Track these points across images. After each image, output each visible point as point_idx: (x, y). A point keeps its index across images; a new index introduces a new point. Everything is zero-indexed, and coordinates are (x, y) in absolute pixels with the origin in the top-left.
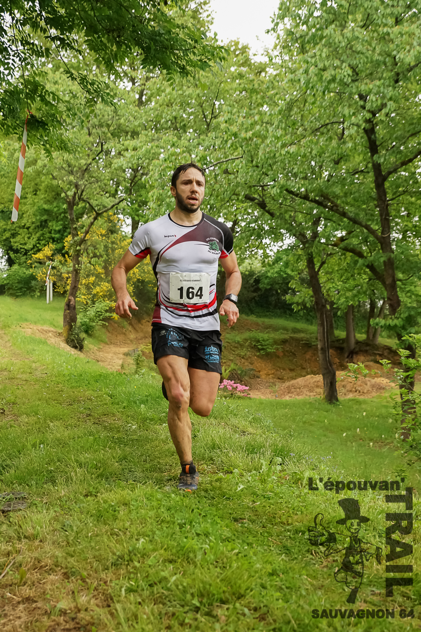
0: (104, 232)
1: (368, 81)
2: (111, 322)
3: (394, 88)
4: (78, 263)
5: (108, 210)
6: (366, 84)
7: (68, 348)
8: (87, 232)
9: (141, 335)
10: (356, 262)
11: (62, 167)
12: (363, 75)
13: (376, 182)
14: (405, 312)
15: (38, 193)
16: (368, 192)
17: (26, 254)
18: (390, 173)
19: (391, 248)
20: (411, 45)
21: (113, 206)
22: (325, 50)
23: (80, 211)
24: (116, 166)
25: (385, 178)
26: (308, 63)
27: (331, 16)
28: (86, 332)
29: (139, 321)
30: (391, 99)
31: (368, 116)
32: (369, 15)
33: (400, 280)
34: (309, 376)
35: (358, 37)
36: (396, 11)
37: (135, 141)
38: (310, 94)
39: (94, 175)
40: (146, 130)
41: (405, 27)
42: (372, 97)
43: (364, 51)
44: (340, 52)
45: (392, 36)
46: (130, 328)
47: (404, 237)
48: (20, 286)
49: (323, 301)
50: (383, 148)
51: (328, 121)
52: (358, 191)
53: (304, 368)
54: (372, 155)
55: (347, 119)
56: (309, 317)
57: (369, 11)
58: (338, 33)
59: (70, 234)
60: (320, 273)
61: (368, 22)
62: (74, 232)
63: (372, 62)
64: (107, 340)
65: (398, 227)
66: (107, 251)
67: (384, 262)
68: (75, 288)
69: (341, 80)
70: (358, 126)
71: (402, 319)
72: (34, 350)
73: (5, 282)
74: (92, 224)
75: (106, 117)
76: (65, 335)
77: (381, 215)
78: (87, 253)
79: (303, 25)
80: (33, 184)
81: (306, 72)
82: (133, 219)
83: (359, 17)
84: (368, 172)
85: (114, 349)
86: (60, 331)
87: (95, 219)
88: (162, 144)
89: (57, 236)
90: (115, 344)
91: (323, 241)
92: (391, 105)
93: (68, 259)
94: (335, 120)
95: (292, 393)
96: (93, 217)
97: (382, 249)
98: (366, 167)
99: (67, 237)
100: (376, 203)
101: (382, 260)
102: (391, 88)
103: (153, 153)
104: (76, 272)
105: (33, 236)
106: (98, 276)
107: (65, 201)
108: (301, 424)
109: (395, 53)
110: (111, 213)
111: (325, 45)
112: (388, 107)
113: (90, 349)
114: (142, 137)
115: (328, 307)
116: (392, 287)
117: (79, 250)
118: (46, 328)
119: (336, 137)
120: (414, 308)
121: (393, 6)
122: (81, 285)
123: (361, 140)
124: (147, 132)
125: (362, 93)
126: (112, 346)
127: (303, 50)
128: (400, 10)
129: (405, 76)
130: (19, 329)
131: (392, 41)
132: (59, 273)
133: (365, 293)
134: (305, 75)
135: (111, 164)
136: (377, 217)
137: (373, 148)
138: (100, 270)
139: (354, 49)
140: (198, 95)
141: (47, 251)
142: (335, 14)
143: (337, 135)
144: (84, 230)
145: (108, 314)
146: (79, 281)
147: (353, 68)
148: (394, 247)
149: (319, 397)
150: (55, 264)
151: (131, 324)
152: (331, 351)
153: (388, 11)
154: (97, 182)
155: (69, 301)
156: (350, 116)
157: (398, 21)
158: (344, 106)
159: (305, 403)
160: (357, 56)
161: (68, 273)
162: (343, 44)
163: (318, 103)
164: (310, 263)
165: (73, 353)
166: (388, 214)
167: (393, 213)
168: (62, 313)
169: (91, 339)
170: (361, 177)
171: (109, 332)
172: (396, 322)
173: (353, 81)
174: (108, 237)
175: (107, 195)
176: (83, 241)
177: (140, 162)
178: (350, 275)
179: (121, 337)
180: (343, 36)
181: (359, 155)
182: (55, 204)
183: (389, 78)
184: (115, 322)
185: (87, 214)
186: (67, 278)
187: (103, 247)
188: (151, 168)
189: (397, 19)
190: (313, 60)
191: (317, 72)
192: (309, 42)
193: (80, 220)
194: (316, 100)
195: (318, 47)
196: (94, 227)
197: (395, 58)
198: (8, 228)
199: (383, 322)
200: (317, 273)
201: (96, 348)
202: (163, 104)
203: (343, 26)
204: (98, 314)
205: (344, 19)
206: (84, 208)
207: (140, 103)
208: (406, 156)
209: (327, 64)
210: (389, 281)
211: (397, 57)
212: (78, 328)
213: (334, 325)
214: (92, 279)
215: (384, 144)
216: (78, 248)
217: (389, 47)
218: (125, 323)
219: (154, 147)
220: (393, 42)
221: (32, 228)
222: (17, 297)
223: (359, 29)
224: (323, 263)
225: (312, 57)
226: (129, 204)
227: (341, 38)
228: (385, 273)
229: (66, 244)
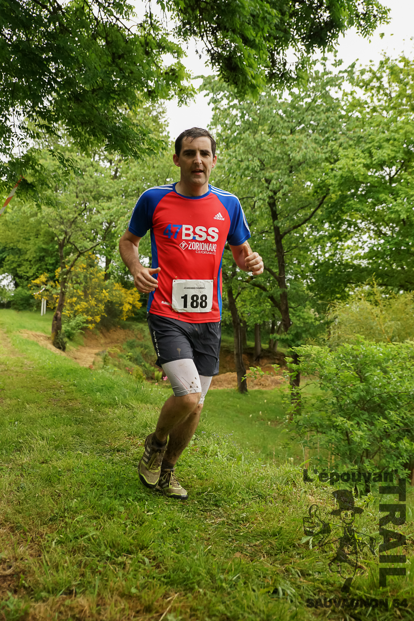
0: (85, 266)
1: (271, 170)
2: (87, 330)
3: (289, 176)
4: (65, 287)
5: (88, 250)
6: (270, 172)
7: (54, 348)
8: (72, 266)
9: (109, 340)
10: (261, 294)
11: (56, 219)
12: (269, 166)
13: (276, 239)
14: (294, 330)
15: (39, 236)
16: (270, 246)
17: (27, 280)
18: (285, 233)
19: (285, 285)
20: (300, 148)
21: (91, 248)
22: (242, 148)
23: (69, 251)
24: (95, 220)
25: (282, 237)
26: (230, 155)
27: (247, 125)
28: (68, 337)
29: (108, 330)
30: (286, 183)
31: (271, 194)
32: (273, 126)
33: (291, 307)
34: (228, 373)
35: (264, 141)
36: (290, 125)
37: (109, 203)
38: (232, 177)
39: (79, 226)
40: (117, 196)
41: (297, 136)
42: (274, 182)
43: (269, 150)
44: (253, 150)
45: (287, 141)
46: (101, 335)
47: (295, 278)
48: (22, 302)
49: (239, 320)
50: (281, 216)
51: (244, 196)
52: (264, 245)
53: (225, 368)
54: (274, 221)
55: (257, 195)
56: (230, 332)
57: (273, 124)
58: (251, 137)
59: (60, 266)
60: (237, 300)
61: (273, 131)
62: (63, 265)
63: (274, 158)
64: (83, 343)
65: (292, 271)
66: (87, 279)
67: (280, 294)
68: (61, 306)
69: (253, 169)
70: (264, 200)
71: (292, 335)
72: (27, 349)
73: (11, 299)
74: (76, 260)
75: (90, 185)
76: (52, 339)
77: (279, 262)
78: (72, 280)
79: (228, 130)
80: (35, 230)
81: (229, 162)
82: (107, 258)
83: (266, 128)
84: (271, 233)
85: (88, 350)
86: (49, 336)
87: (78, 256)
88: (128, 206)
89: (51, 267)
90: (89, 347)
91: (240, 278)
92: (286, 187)
93: (58, 285)
94: (249, 195)
95: (216, 385)
96: (77, 255)
97: (279, 285)
98: (270, 229)
99: (57, 268)
100: (276, 253)
101: (279, 293)
102: (286, 176)
103: (121, 212)
104: (63, 294)
105: (34, 267)
106: (79, 297)
107: (57, 243)
108: (220, 407)
109: (289, 152)
110: (90, 253)
111: (242, 145)
112: (284, 188)
113: (71, 350)
114: (114, 201)
115: (242, 324)
116: (285, 312)
117: (66, 278)
118: (39, 333)
119: (250, 208)
120: (300, 327)
121: (289, 122)
122: (67, 303)
123: (266, 210)
124: (117, 197)
125: (267, 178)
126: (87, 348)
127: (227, 147)
128: (294, 125)
129: (296, 169)
130: (18, 333)
131: (288, 144)
132: (51, 294)
133: (267, 316)
134: (229, 164)
135: (91, 218)
136: (276, 263)
137: (274, 216)
138: (81, 293)
139: (262, 148)
140: (155, 173)
141: (43, 278)
142: (250, 124)
143: (250, 206)
144: (70, 264)
145: (85, 325)
146: (64, 300)
147: (261, 161)
148: (288, 284)
149: (233, 388)
150: (48, 287)
151: (102, 332)
152: (243, 355)
153: (286, 124)
154: (81, 231)
155: (57, 314)
156: (258, 194)
157: (292, 132)
158: (254, 186)
159: (224, 392)
160: (264, 153)
161: (57, 294)
162: (255, 145)
163: (237, 183)
164: (230, 294)
165: (57, 352)
166: (283, 262)
167: (288, 261)
168: (51, 323)
169: (72, 343)
170: (267, 236)
171: (85, 337)
172: (288, 337)
173: (261, 170)
174: (87, 270)
175: (88, 240)
176: (69, 272)
177: (112, 218)
178: (257, 302)
179: (94, 342)
180: (255, 139)
181: (265, 220)
182: (51, 245)
183: (285, 169)
184: (90, 331)
185: (73, 253)
186: (57, 298)
187: (83, 277)
188: (119, 222)
189: (291, 130)
190: (234, 154)
191: (236, 162)
192: (231, 142)
193: (67, 257)
194: (236, 181)
195: (237, 146)
196: (77, 262)
197: (289, 155)
198: (16, 260)
199: (278, 336)
200: (234, 301)
201: (75, 349)
202: (130, 179)
203: (255, 133)
204: (78, 325)
205: (255, 128)
206: (71, 248)
207: (115, 177)
208: (297, 222)
209: (243, 157)
210: (283, 308)
211: (291, 156)
212: (63, 334)
213: (247, 337)
214: (75, 299)
215: (282, 214)
216: (65, 276)
217: (285, 148)
218: (98, 332)
219: (122, 208)
220: (288, 146)
221: (33, 261)
222: (20, 310)
223: (266, 135)
224: (239, 294)
225: (233, 152)
226: (105, 247)
227: (253, 140)
228: (281, 302)
229: (57, 274)
